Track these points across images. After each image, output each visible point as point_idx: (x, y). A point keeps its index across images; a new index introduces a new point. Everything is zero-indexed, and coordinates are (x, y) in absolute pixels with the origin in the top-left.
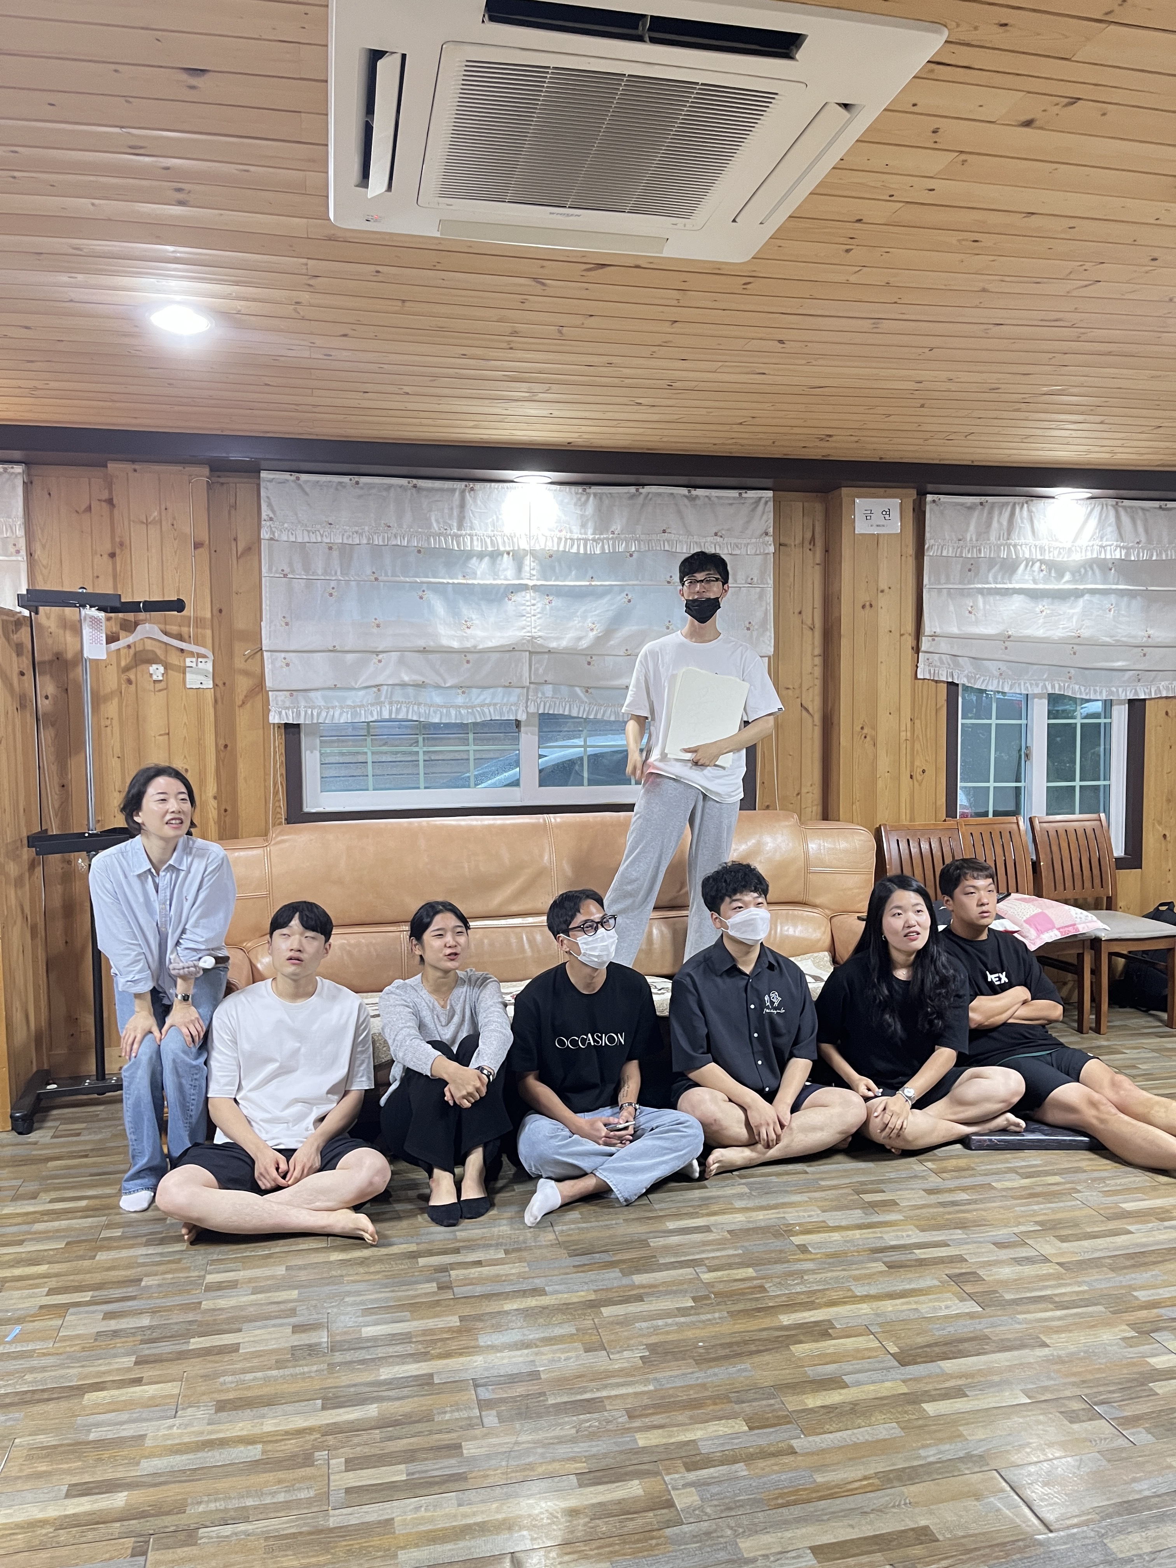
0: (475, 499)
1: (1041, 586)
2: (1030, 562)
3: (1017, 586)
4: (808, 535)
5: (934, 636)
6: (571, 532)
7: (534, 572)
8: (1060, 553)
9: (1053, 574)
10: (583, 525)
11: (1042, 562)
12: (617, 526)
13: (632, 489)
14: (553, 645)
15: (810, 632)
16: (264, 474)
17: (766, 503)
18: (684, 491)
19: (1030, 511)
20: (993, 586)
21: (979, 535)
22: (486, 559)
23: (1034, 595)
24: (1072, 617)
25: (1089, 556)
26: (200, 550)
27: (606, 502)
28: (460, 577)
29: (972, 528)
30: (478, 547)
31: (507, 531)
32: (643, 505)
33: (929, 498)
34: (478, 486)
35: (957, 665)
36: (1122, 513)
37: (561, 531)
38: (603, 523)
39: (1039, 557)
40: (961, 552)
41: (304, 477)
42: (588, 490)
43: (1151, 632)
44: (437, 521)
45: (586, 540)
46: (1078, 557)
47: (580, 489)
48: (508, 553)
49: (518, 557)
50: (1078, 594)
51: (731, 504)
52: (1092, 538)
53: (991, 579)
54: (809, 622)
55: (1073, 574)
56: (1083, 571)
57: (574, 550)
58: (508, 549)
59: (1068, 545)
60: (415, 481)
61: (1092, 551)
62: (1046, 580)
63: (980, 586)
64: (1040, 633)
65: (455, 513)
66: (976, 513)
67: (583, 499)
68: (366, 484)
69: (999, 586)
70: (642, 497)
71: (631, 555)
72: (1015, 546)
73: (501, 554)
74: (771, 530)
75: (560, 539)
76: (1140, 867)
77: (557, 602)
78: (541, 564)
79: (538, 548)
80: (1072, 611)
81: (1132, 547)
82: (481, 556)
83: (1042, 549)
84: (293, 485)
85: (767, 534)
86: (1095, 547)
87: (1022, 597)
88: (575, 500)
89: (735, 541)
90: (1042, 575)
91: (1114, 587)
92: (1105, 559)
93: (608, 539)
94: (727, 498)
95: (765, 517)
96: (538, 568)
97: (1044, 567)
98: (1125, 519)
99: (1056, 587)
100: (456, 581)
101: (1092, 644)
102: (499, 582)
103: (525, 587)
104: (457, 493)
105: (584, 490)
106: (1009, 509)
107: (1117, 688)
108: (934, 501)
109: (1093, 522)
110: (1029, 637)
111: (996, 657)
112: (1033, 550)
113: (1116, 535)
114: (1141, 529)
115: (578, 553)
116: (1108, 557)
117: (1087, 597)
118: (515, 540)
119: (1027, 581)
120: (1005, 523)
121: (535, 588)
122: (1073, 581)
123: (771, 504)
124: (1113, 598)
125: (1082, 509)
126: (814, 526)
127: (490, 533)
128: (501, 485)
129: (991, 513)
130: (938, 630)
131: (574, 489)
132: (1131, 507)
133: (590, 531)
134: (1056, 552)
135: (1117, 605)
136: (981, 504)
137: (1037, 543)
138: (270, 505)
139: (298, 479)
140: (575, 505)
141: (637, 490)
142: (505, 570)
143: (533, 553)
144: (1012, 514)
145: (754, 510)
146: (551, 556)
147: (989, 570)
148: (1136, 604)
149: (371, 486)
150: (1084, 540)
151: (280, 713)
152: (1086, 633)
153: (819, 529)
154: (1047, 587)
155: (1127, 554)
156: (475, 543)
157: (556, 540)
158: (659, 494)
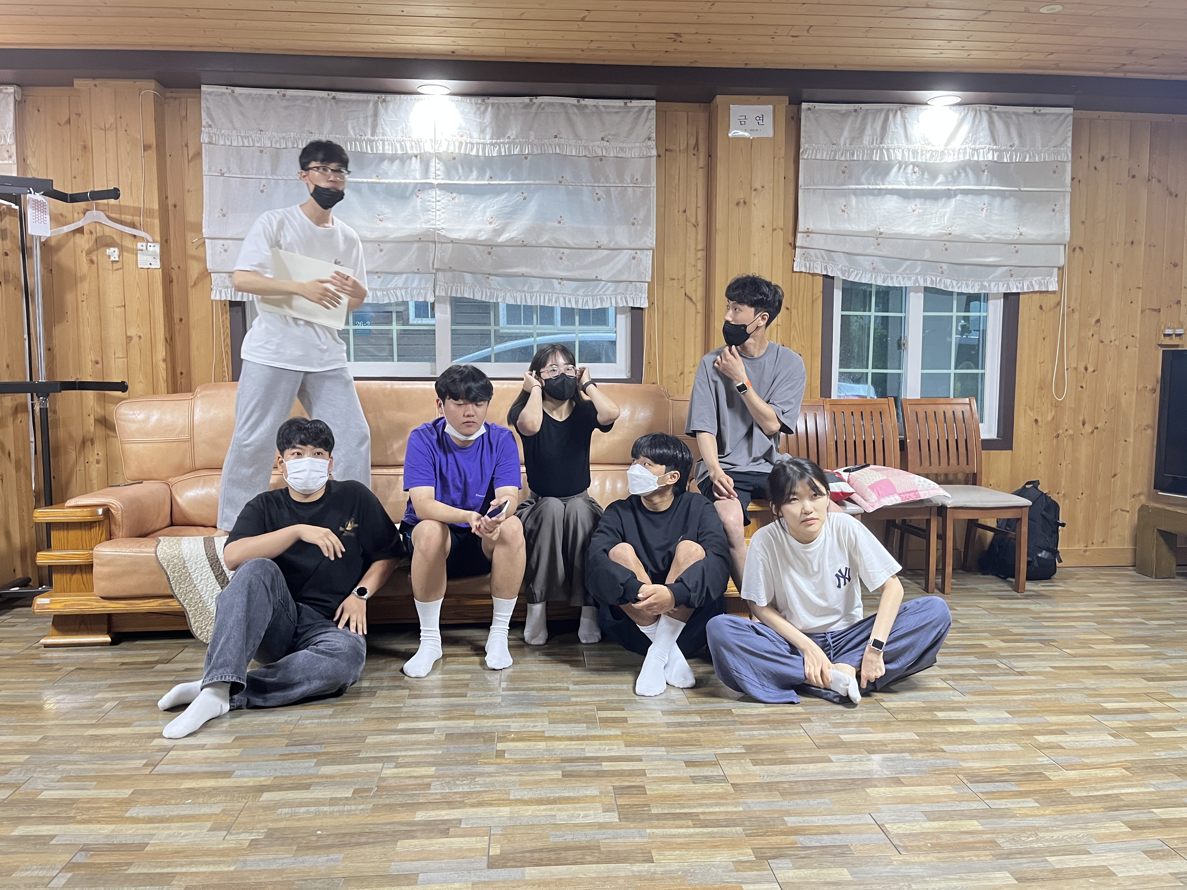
0: (386, 109)
1: (914, 187)
2: (902, 165)
3: (890, 187)
4: (693, 142)
5: (808, 232)
6: (471, 137)
7: (438, 172)
8: (932, 156)
9: (926, 176)
10: (483, 131)
11: (914, 164)
12: (513, 133)
13: (526, 100)
14: (455, 235)
15: (694, 229)
16: (204, 88)
17: (650, 111)
18: (574, 101)
19: (903, 118)
20: (866, 187)
21: (853, 139)
22: (397, 162)
23: (905, 195)
24: (944, 215)
25: (961, 158)
26: (149, 152)
27: (503, 111)
28: (375, 175)
29: (846, 134)
30: (389, 151)
31: (414, 137)
32: (536, 113)
33: (804, 105)
34: (389, 97)
35: (832, 259)
36: (996, 118)
37: (462, 136)
38: (500, 130)
39: (912, 160)
40: (835, 155)
41: (238, 90)
42: (487, 101)
43: (1023, 230)
44: (353, 128)
45: (484, 144)
46: (949, 159)
47: (479, 100)
48: (416, 156)
49: (425, 160)
50: (949, 194)
51: (617, 113)
52: (965, 142)
53: (863, 179)
54: (693, 220)
55: (946, 177)
56: (955, 173)
57: (474, 153)
58: (415, 152)
59: (940, 148)
60: (334, 94)
61: (965, 154)
62: (920, 182)
63: (853, 187)
64: (912, 230)
65: (370, 120)
66: (851, 119)
67: (482, 108)
68: (291, 96)
69: (871, 187)
70: (535, 106)
71: (526, 158)
72: (888, 150)
73: (410, 157)
74: (654, 135)
75: (461, 143)
76: (1011, 448)
77: (461, 199)
78: (445, 165)
79: (441, 151)
80: (944, 210)
81: (1005, 150)
82: (392, 159)
83: (915, 152)
84: (229, 97)
85: (649, 139)
86: (968, 150)
87: (895, 197)
88: (474, 109)
89: (621, 145)
90: (914, 176)
91: (987, 188)
92: (977, 162)
93: (504, 143)
94: (614, 107)
95: (648, 124)
96: (442, 168)
97: (916, 169)
98: (999, 125)
99: (929, 188)
100: (370, 180)
101: (965, 241)
102: (408, 181)
103: (431, 186)
104: (371, 104)
105: (483, 100)
106: (883, 116)
107: (989, 283)
108: (809, 109)
109: (966, 127)
110: (900, 234)
111: (869, 251)
112: (906, 154)
113: (989, 139)
114: (1014, 133)
115: (477, 156)
116: (981, 159)
117: (959, 197)
118: (421, 144)
119: (899, 183)
120: (878, 129)
121: (441, 186)
122: (947, 183)
123: (654, 112)
124: (986, 198)
125: (954, 116)
126: (697, 133)
127: (399, 138)
128: (409, 97)
129: (864, 118)
130: (811, 227)
131: (474, 99)
132: (1005, 113)
133: (488, 137)
134: (928, 155)
135: (989, 205)
136: (855, 111)
137: (910, 147)
138: (209, 115)
139: (233, 92)
140: (475, 113)
141: (531, 100)
142: (414, 170)
143: (437, 155)
144: (886, 119)
145: (637, 118)
146: (454, 159)
147: (863, 172)
148: (1009, 203)
149: (295, 98)
150: (957, 143)
151: (220, 292)
152: (957, 230)
153: (701, 136)
154: (919, 187)
155: (1000, 157)
156: (386, 147)
157: (457, 144)
158: (551, 104)
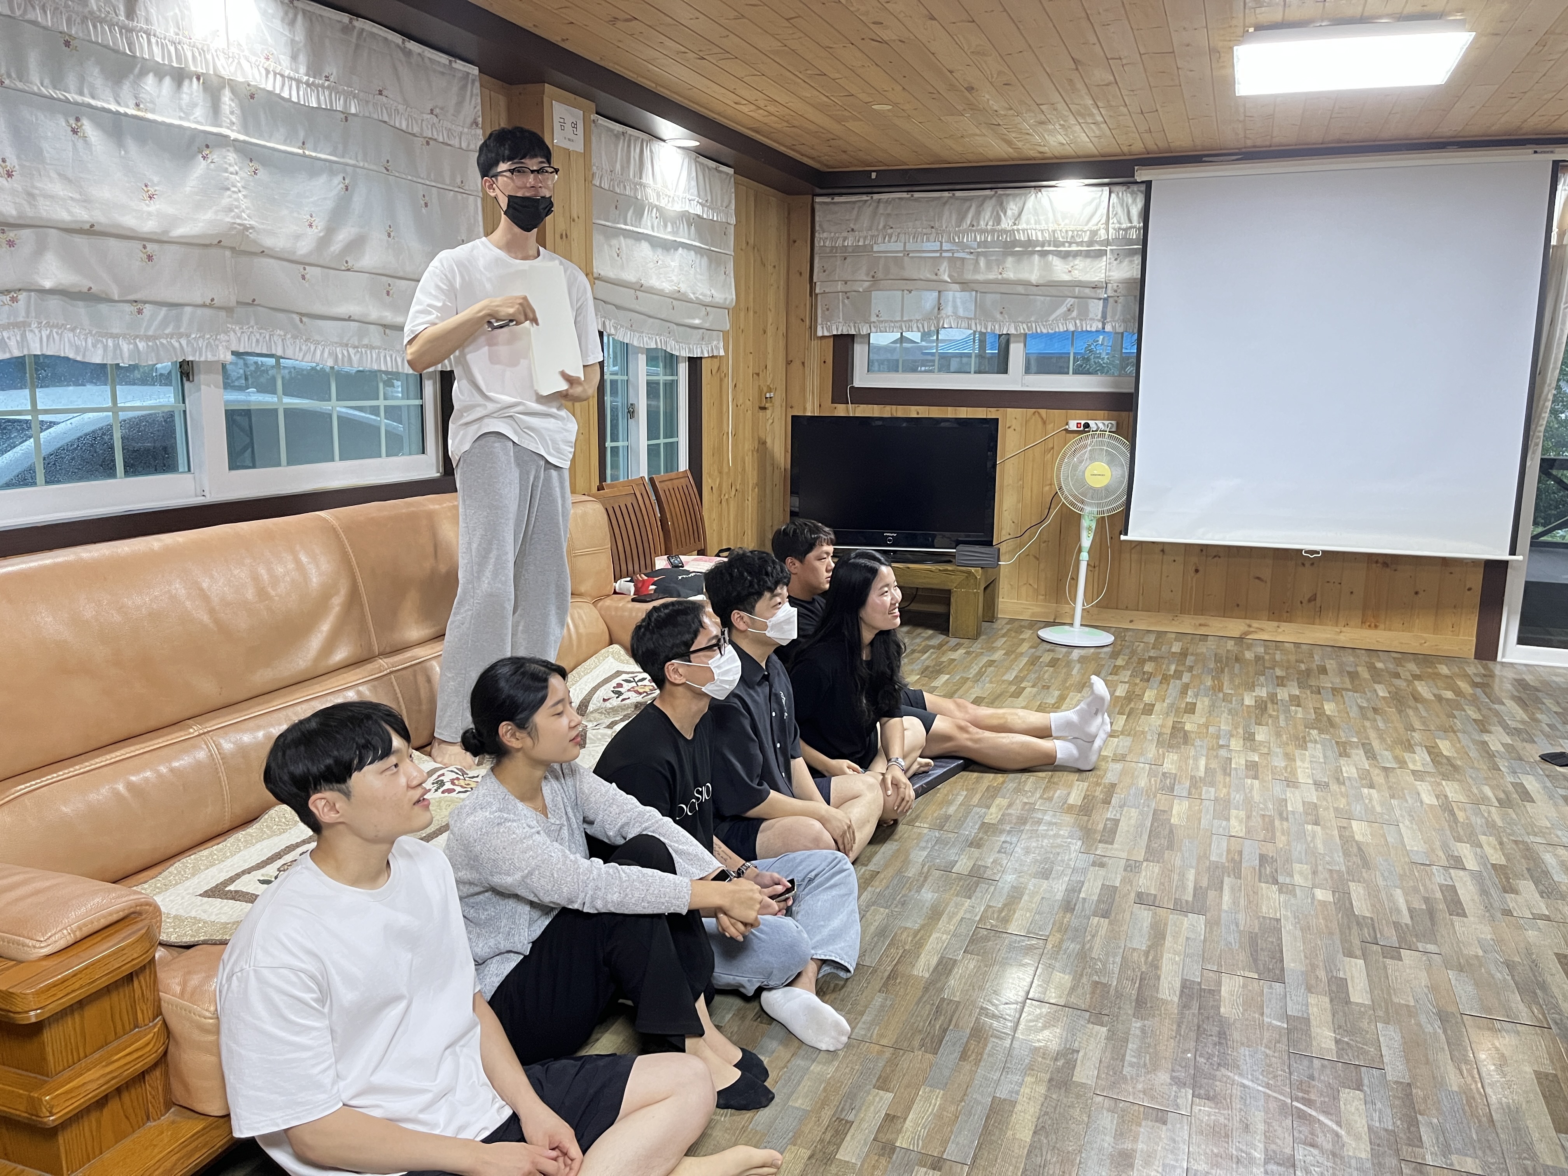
1: (656, 234)
2: (651, 207)
3: (643, 231)
6: (279, 63)
7: (234, 118)
8: (667, 201)
9: (663, 223)
10: (294, 58)
11: (658, 208)
12: (331, 69)
13: (345, 18)
14: (267, 242)
17: (473, 82)
18: (397, 38)
19: (651, 151)
20: (630, 228)
21: (623, 168)
22: (167, 81)
24: (674, 270)
25: (682, 208)
27: (317, 28)
28: (132, 103)
29: (619, 160)
30: (157, 56)
31: (197, 39)
32: (358, 46)
35: (606, 313)
37: (268, 58)
38: (316, 59)
39: (656, 202)
40: (614, 186)
42: (296, 3)
43: (712, 291)
45: (298, 82)
46: (675, 207)
48: (198, 79)
49: (212, 88)
50: (675, 246)
51: (443, 73)
52: (686, 188)
53: (629, 220)
55: (673, 226)
56: (678, 223)
57: (285, 94)
58: (200, 70)
59: (672, 194)
61: (683, 203)
62: (659, 228)
63: (622, 226)
64: (658, 284)
66: (621, 144)
67: (291, 14)
69: (633, 229)
70: (356, 33)
71: (346, 119)
72: (644, 187)
73: (188, 77)
74: (480, 120)
75: (268, 71)
77: (264, 175)
78: (243, 106)
79: (240, 79)
80: (674, 264)
81: (704, 205)
82: (160, 72)
83: (658, 194)
85: (478, 125)
86: (686, 199)
87: (647, 244)
89: (449, 125)
90: (656, 221)
91: (693, 243)
92: (690, 214)
93: (323, 87)
94: (438, 63)
95: (474, 99)
96: (238, 111)
97: (658, 214)
98: (701, 176)
99: (664, 236)
100: (126, 110)
101: (684, 300)
102: (187, 124)
103: (222, 141)
106: (640, 145)
107: (693, 346)
108: (595, 121)
110: (652, 288)
111: (631, 306)
112: (653, 194)
113: (696, 190)
114: (707, 188)
115: (291, 101)
116: (693, 211)
117: (680, 250)
118: (209, 57)
119: (649, 227)
120: (638, 160)
121: (236, 145)
122: (673, 233)
123: (477, 84)
124: (693, 255)
125: (678, 158)
127: (174, 36)
129: (629, 146)
130: (601, 273)
132: (702, 164)
133: (303, 69)
134: (665, 199)
135: (695, 262)
136: (623, 133)
137: (655, 186)
140: (283, 20)
141: (351, 21)
142: (197, 105)
143: (232, 85)
144: (641, 149)
145: (463, 88)
146: (252, 96)
147: (630, 211)
148: (705, 262)
150: (681, 190)
152: (682, 288)
154: (659, 235)
155: (702, 211)
156: (154, 48)
157: (262, 71)
158: (373, 35)
